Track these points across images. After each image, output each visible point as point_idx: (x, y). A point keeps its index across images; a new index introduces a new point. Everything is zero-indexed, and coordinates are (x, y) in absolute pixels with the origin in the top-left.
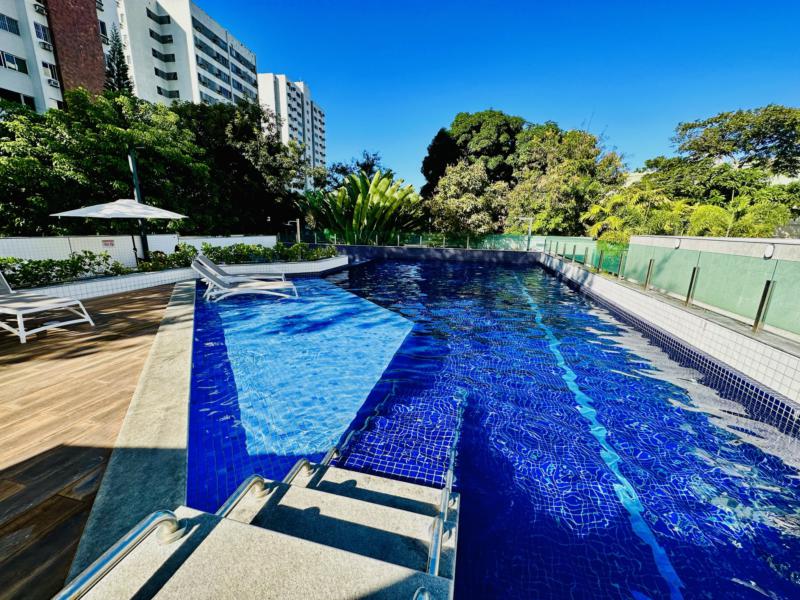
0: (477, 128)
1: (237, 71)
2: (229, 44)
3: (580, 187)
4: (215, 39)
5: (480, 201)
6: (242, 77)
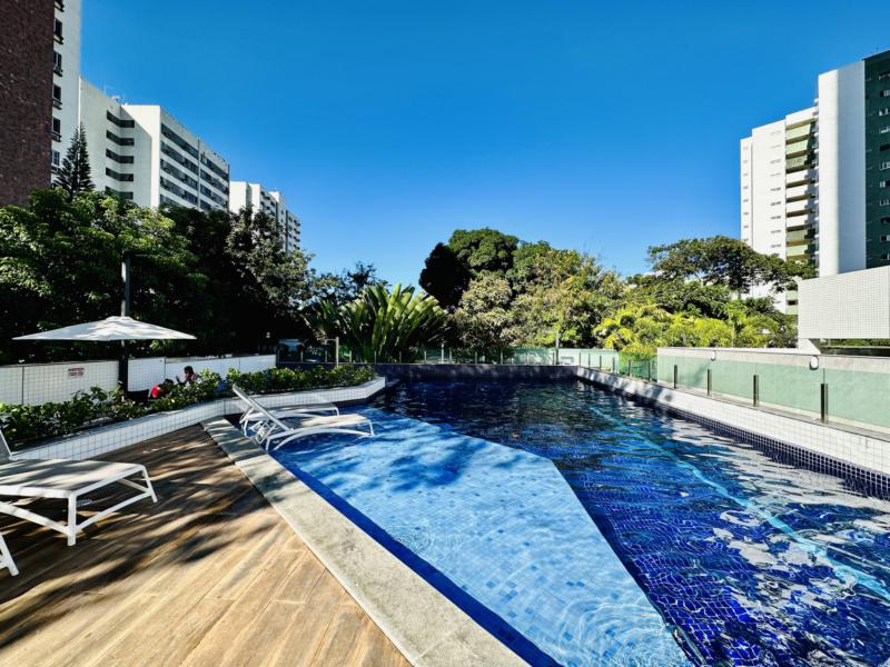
0: (477, 245)
1: (207, 178)
2: (201, 152)
4: (185, 146)
5: (510, 316)
6: (212, 184)
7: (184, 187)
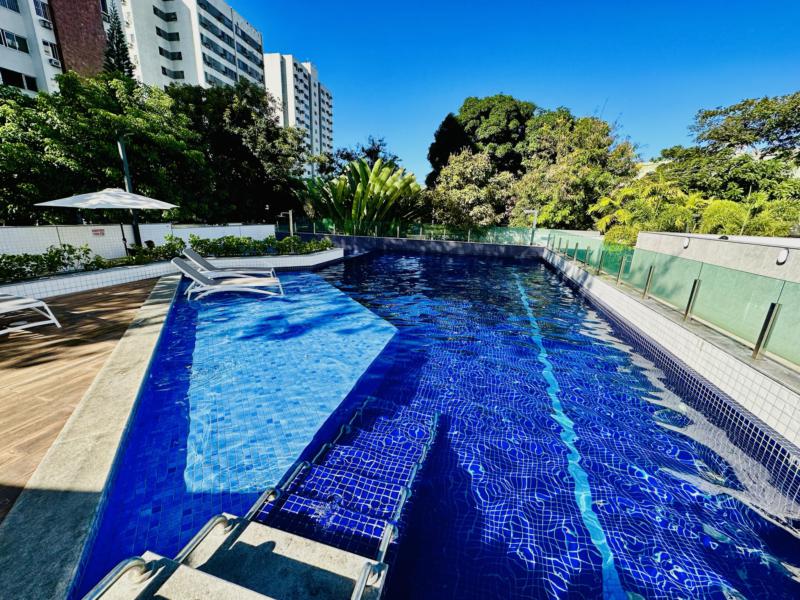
0: (486, 114)
1: (243, 51)
2: (235, 23)
3: (590, 179)
4: (220, 17)
5: (483, 193)
6: (248, 58)
7: (224, 62)
